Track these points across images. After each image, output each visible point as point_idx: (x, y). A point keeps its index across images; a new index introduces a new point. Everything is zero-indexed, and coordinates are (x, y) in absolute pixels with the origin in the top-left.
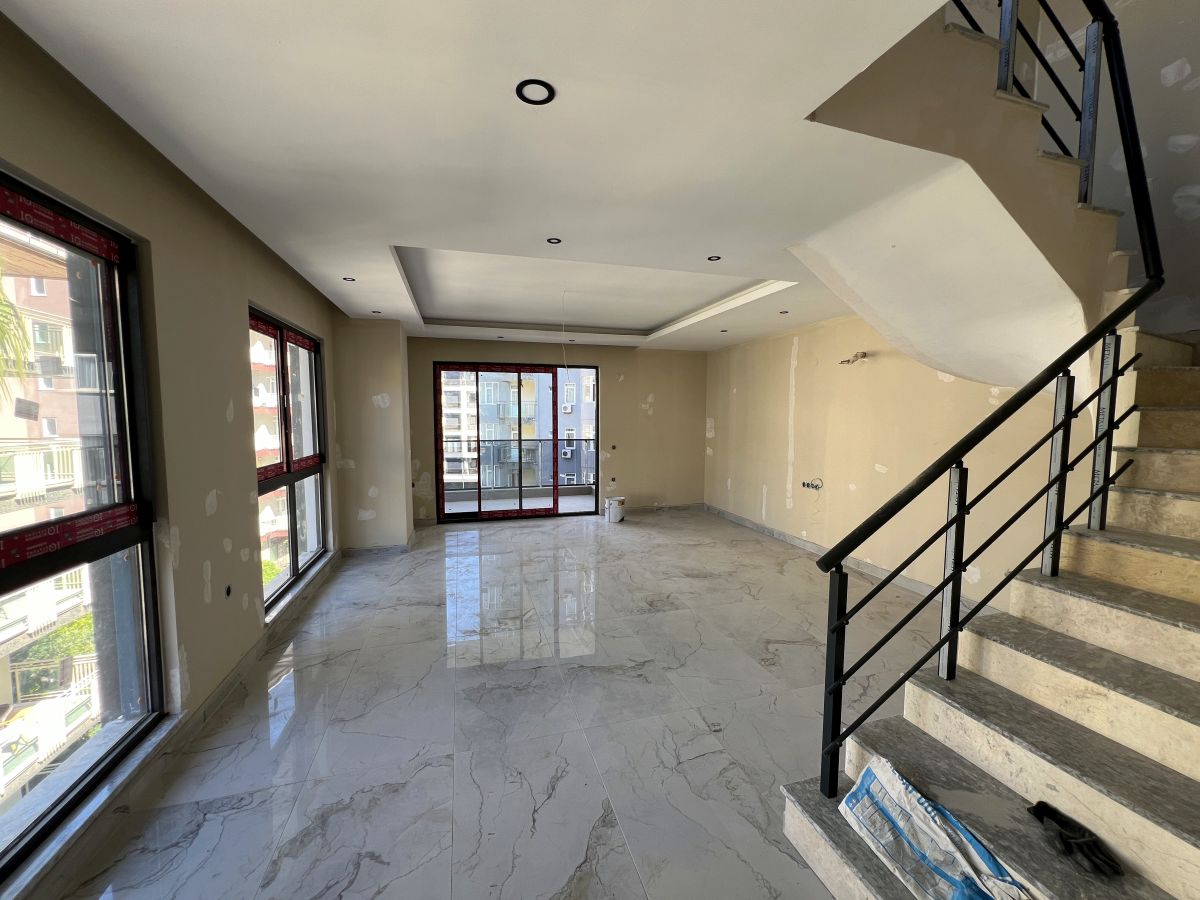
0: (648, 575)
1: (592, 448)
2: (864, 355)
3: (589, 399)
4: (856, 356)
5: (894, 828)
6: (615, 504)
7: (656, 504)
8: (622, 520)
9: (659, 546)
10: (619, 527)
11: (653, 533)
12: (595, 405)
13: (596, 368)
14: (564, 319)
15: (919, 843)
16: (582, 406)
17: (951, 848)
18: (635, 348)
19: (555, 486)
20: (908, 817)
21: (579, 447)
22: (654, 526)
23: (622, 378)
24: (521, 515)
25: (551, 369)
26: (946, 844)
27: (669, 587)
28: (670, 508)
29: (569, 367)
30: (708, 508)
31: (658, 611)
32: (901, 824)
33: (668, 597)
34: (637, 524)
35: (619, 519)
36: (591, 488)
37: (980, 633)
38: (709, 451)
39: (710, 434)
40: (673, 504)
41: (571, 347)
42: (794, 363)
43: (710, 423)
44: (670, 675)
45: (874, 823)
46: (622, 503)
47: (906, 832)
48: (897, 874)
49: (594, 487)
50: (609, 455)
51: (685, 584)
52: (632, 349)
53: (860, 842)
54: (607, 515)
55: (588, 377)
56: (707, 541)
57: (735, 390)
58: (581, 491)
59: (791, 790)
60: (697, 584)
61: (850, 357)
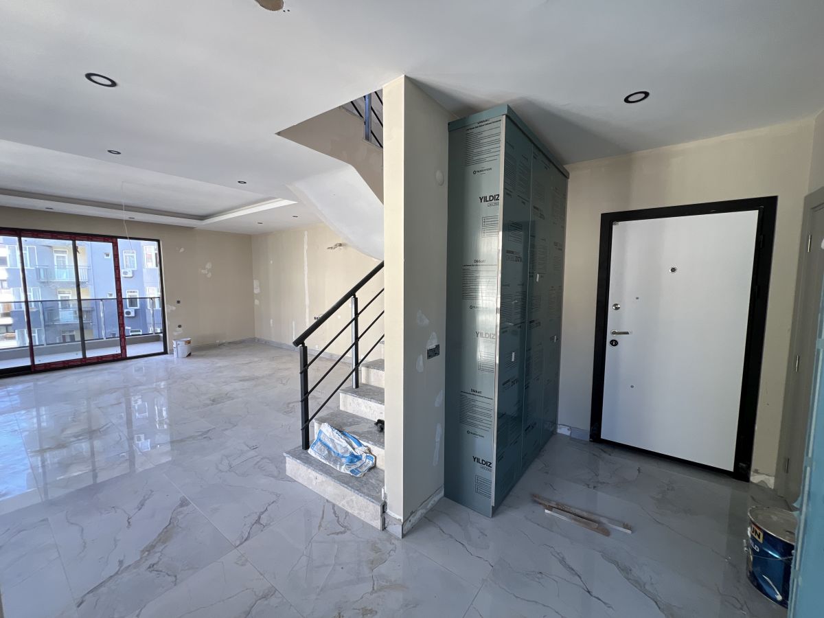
0: (211, 385)
1: (158, 306)
2: (340, 245)
3: (151, 265)
4: (336, 245)
5: (329, 449)
6: (182, 344)
7: (218, 341)
8: (189, 355)
9: (220, 367)
10: (187, 360)
11: (215, 360)
12: (158, 272)
13: (158, 241)
14: (123, 201)
15: (337, 450)
16: (144, 270)
17: (346, 444)
18: (193, 228)
19: (123, 336)
20: (332, 441)
21: (144, 306)
22: (217, 356)
23: (182, 250)
24: (85, 363)
25: (113, 239)
26: (345, 444)
27: (228, 388)
28: (230, 343)
29: (131, 238)
30: (258, 340)
31: (219, 403)
32: (331, 445)
33: (226, 394)
34: (202, 356)
35: (187, 354)
36: (159, 336)
37: (368, 366)
38: (257, 302)
39: (256, 291)
40: (231, 340)
41: (131, 223)
42: (306, 247)
43: (256, 283)
44: (227, 433)
45: (321, 450)
46: (189, 342)
47: (333, 448)
48: (327, 463)
49: (162, 335)
50: (174, 308)
51: (238, 385)
52: (190, 229)
53: (315, 459)
54: (175, 353)
55: (150, 248)
56: (256, 359)
57: (271, 262)
58: (148, 339)
59: (288, 453)
60: (246, 384)
61: (333, 245)
